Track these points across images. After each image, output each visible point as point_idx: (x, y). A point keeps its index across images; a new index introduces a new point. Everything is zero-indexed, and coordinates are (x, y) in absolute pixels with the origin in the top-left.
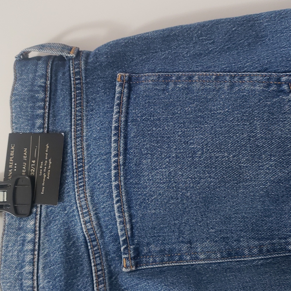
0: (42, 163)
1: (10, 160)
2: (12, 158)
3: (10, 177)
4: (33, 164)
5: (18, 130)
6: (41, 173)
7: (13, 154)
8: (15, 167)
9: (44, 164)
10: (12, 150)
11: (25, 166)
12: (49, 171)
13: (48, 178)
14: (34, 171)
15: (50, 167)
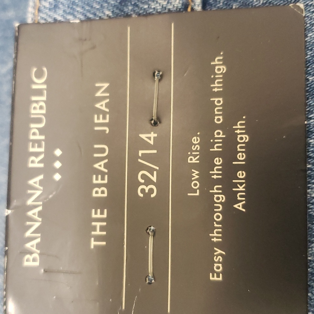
0: (196, 140)
1: (32, 137)
2: (41, 125)
3: (36, 207)
4: (147, 146)
5: (61, 12)
6: (195, 184)
7: (41, 108)
8: (58, 165)
9: (206, 144)
10: (39, 92)
11: (102, 159)
12: (241, 174)
13: (239, 206)
14: (154, 179)
15: (241, 157)
